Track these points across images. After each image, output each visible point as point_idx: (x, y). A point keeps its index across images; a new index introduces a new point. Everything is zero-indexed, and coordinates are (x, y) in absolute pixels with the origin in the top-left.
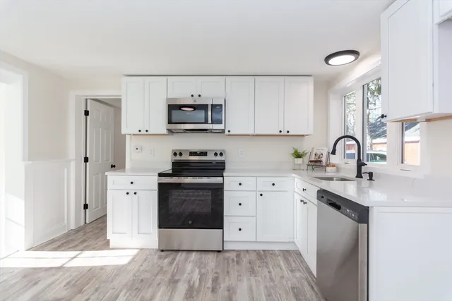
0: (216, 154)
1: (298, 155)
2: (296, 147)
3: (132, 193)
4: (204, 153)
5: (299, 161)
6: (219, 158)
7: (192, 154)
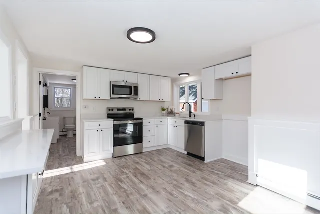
0: (130, 110)
1: (163, 110)
2: (163, 106)
3: (100, 130)
4: (124, 109)
5: (164, 112)
6: (131, 111)
7: (119, 109)
